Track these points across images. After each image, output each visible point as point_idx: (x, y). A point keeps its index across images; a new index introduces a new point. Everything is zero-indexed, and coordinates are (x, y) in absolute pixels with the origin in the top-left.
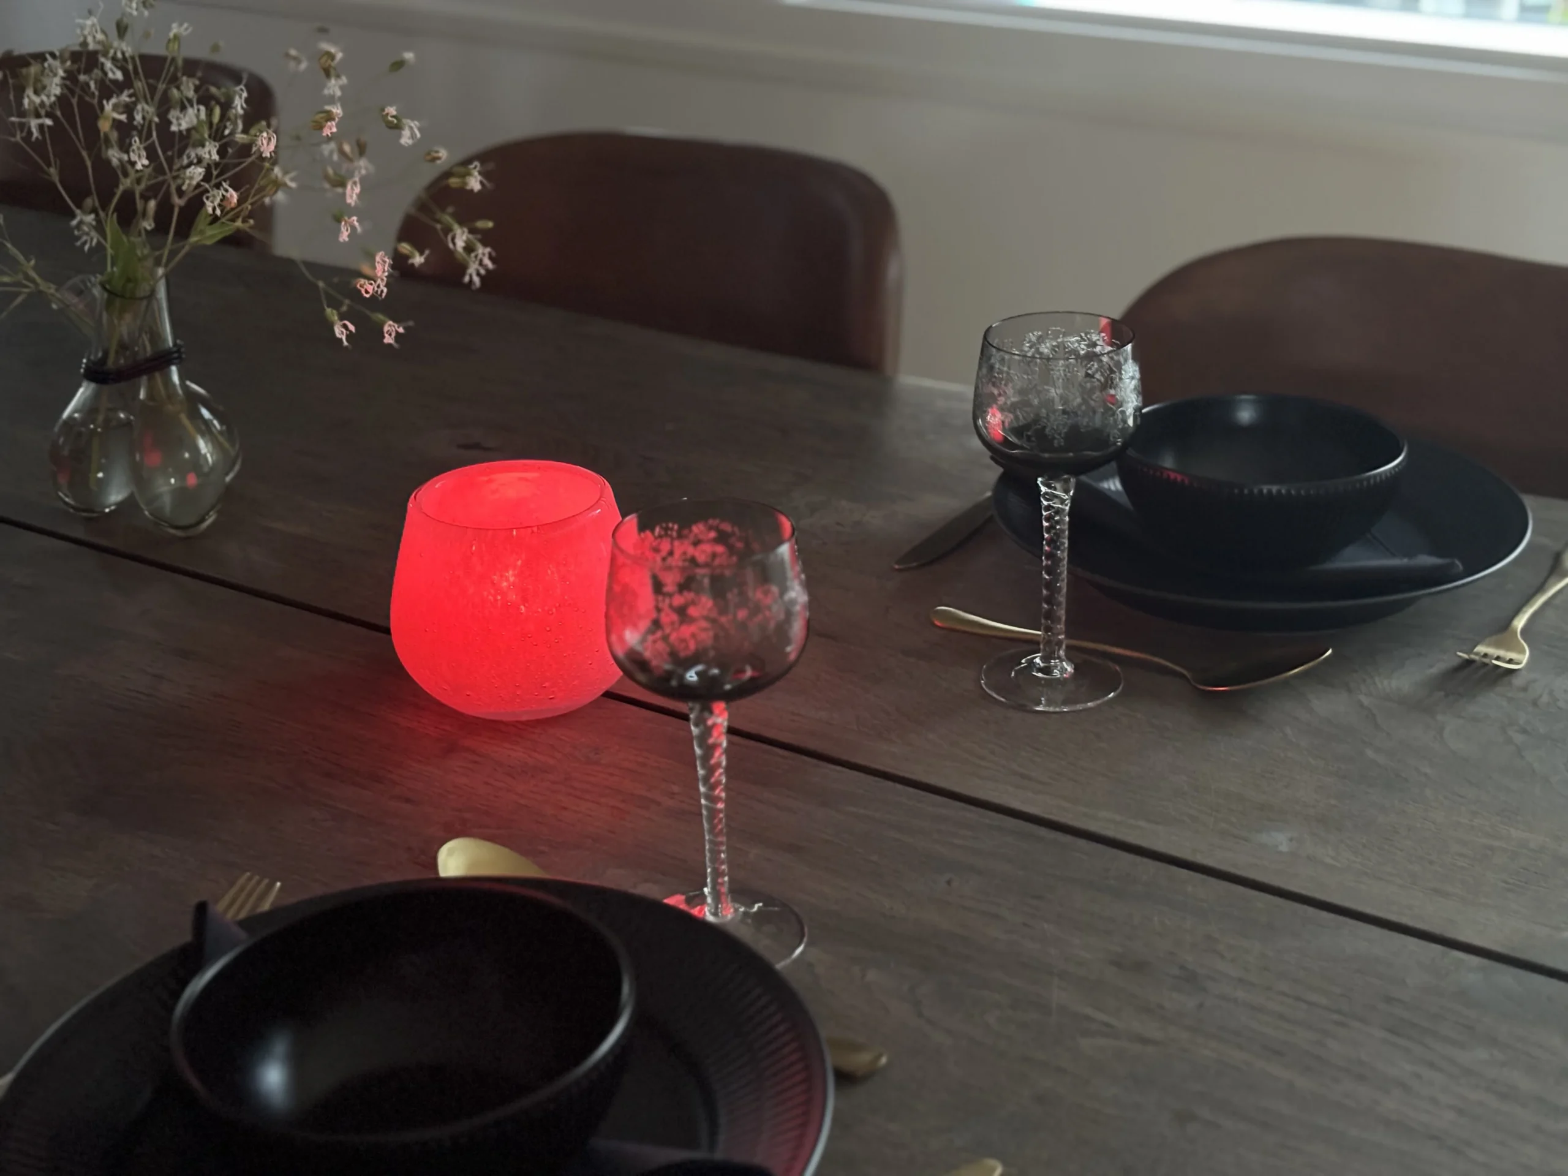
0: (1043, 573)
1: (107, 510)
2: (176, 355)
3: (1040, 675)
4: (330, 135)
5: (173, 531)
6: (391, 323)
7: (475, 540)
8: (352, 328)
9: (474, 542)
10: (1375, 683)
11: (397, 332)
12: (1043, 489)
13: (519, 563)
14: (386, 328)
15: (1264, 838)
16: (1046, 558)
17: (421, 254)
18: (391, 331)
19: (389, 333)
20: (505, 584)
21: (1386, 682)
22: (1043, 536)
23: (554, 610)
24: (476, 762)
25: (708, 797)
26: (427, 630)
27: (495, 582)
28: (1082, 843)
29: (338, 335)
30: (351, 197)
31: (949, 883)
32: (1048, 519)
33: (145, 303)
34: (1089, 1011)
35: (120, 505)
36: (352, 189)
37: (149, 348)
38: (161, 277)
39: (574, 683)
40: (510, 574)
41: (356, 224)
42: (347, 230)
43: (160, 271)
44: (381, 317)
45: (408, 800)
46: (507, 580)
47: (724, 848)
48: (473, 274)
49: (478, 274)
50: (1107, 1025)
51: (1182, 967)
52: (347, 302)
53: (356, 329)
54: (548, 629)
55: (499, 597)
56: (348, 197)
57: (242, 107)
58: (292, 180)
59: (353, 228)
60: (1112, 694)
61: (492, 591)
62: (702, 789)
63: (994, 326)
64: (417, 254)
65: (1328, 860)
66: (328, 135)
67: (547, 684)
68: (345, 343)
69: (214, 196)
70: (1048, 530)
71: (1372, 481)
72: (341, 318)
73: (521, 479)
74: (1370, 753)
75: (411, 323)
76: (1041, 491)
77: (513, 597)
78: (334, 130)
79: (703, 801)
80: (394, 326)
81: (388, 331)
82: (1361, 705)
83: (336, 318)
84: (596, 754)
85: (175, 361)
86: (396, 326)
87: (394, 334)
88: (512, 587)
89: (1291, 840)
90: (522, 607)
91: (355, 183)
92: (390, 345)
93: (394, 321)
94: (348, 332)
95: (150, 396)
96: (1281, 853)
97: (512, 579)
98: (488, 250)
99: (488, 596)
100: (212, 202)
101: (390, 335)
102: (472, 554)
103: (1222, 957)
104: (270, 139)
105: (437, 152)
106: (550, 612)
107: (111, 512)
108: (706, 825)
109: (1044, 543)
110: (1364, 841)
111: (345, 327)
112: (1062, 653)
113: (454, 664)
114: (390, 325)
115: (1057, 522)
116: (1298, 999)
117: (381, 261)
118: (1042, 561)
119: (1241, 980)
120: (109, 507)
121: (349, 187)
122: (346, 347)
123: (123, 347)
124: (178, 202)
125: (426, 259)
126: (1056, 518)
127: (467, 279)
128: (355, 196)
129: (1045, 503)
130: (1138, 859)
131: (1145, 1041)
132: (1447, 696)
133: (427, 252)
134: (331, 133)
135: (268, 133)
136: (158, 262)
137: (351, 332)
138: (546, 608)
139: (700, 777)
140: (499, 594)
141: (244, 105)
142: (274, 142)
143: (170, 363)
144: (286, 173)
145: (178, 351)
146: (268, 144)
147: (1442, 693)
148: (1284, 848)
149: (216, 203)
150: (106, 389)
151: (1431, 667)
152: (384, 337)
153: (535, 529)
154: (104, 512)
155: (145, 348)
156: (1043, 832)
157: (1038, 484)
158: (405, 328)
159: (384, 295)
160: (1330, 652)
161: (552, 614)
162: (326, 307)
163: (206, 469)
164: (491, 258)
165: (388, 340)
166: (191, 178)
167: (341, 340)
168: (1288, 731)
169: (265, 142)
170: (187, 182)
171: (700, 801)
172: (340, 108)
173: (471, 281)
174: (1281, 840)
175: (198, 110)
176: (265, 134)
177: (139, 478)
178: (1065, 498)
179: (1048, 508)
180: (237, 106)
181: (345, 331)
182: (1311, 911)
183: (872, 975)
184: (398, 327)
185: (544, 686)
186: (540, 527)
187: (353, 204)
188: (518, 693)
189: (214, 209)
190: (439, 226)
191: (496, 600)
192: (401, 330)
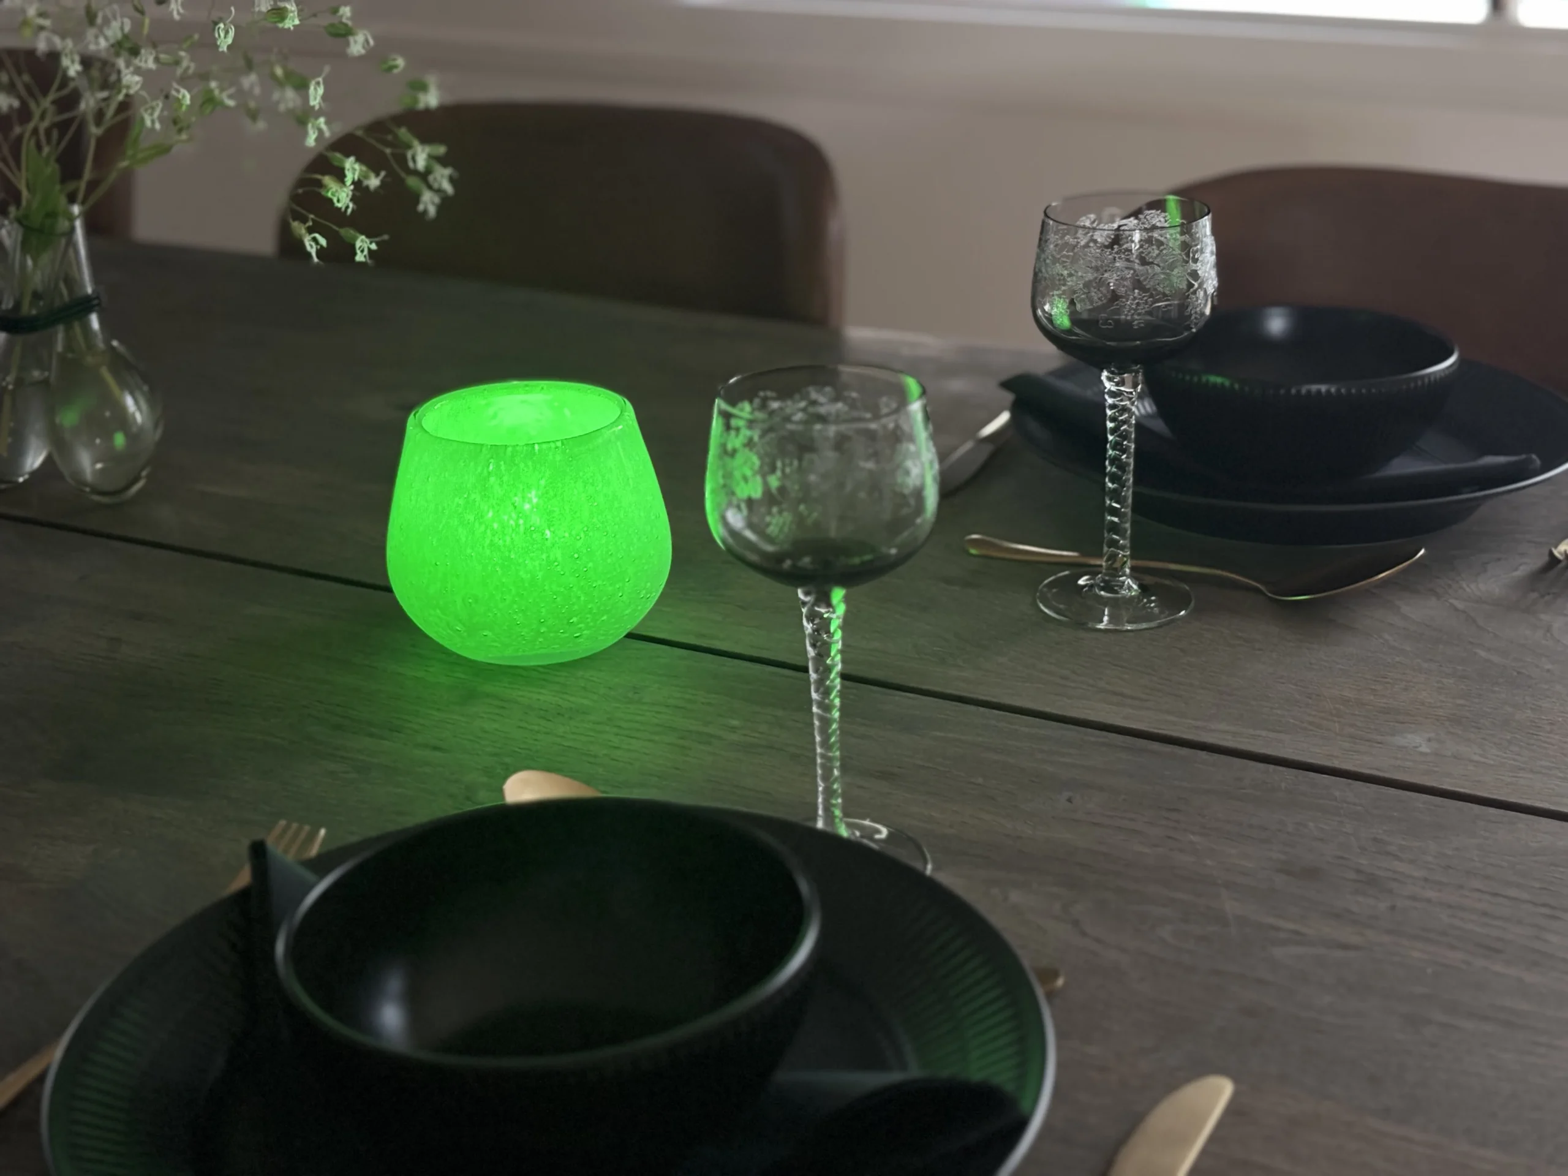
0: (1107, 480)
1: (21, 480)
2: (95, 302)
3: (1102, 593)
4: (292, 28)
5: (96, 498)
6: (363, 237)
7: (492, 458)
8: (323, 242)
9: (492, 460)
10: (1461, 588)
11: (369, 249)
12: (1108, 385)
13: (543, 482)
14: (358, 244)
15: (1399, 740)
16: (1111, 464)
17: (377, 175)
18: (363, 246)
19: (361, 249)
20: (527, 506)
21: (1473, 586)
22: (1107, 438)
23: (582, 535)
24: (503, 708)
25: (820, 705)
26: (438, 563)
27: (516, 504)
28: (1203, 755)
29: (308, 248)
30: (315, 99)
31: (1070, 800)
32: (1113, 419)
33: (63, 241)
34: (1271, 920)
35: (34, 474)
36: (315, 89)
37: (65, 292)
38: (78, 217)
39: (603, 619)
40: (533, 495)
41: (324, 127)
42: (314, 133)
43: (76, 209)
44: (352, 232)
45: (436, 748)
46: (530, 502)
47: (838, 764)
48: (429, 203)
49: (433, 203)
50: (1297, 933)
51: (1358, 871)
52: (312, 216)
53: (328, 243)
54: (576, 556)
55: (521, 522)
56: (311, 98)
57: (179, 13)
58: (230, 97)
59: (320, 131)
60: (1183, 613)
61: (514, 515)
62: (815, 696)
63: (1054, 204)
64: (372, 175)
65: (1476, 758)
66: (289, 28)
67: (574, 620)
68: (316, 260)
69: (153, 109)
70: (1113, 431)
71: (1426, 380)
72: (310, 230)
73: (523, 402)
74: (1482, 653)
75: (386, 237)
76: (1105, 388)
77: (536, 520)
78: (297, 22)
79: (815, 709)
80: (366, 242)
81: (360, 247)
82: (1456, 609)
83: (303, 231)
84: (636, 693)
85: (96, 308)
86: (368, 241)
87: (366, 252)
88: (535, 510)
89: (1429, 740)
90: (547, 532)
91: (318, 83)
92: (361, 263)
93: (368, 237)
94: (319, 247)
95: (69, 346)
96: (1422, 754)
97: (535, 500)
98: (447, 171)
99: (508, 520)
100: (152, 114)
101: (362, 251)
102: (489, 473)
103: (1397, 858)
104: (227, 32)
105: (395, 60)
106: (578, 538)
107: (25, 481)
108: (818, 739)
109: (1108, 446)
110: (1509, 737)
111: (315, 240)
112: (1128, 571)
113: (470, 601)
114: (362, 241)
115: (1124, 422)
116: (1496, 895)
117: (351, 170)
118: (1105, 468)
119: (1426, 880)
120: (22, 475)
121: (312, 88)
122: (318, 263)
123: (36, 296)
124: (95, 131)
125: (382, 181)
126: (1121, 418)
127: (421, 207)
128: (319, 99)
129: (1110, 401)
130: (1272, 767)
131: (1345, 947)
132: (1542, 596)
133: (383, 174)
134: (294, 26)
135: (225, 25)
136: (72, 199)
137: (322, 246)
138: (574, 533)
139: (812, 680)
140: (521, 517)
141: (181, 11)
142: (232, 34)
143: (90, 310)
144: (222, 90)
145: (98, 298)
146: (225, 37)
147: (1535, 595)
148: (1424, 749)
149: (156, 114)
150: (20, 339)
151: (1516, 569)
152: (355, 254)
153: (559, 444)
154: (17, 483)
155: (61, 295)
156: (1156, 746)
157: (1101, 382)
158: (377, 244)
159: (349, 211)
160: (1422, 552)
161: (581, 538)
162: (291, 221)
163: (134, 430)
164: (451, 180)
165: (360, 257)
166: (128, 87)
167: (309, 255)
168: (1387, 636)
169: (222, 35)
170: (124, 91)
171: (811, 709)
172: (294, 4)
173: (425, 212)
174: (1418, 741)
175: (122, 23)
176: (222, 25)
177: (59, 442)
178: (1131, 396)
179: (1112, 407)
180: (173, 10)
181: (313, 244)
182: (1476, 808)
183: (1015, 896)
184: (371, 243)
185: (571, 621)
186: (564, 441)
187: (317, 107)
188: (542, 631)
189: (153, 122)
190: (388, 151)
191: (518, 525)
192: (374, 247)
